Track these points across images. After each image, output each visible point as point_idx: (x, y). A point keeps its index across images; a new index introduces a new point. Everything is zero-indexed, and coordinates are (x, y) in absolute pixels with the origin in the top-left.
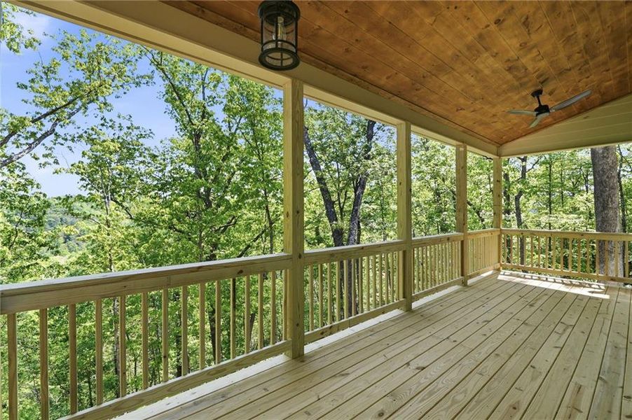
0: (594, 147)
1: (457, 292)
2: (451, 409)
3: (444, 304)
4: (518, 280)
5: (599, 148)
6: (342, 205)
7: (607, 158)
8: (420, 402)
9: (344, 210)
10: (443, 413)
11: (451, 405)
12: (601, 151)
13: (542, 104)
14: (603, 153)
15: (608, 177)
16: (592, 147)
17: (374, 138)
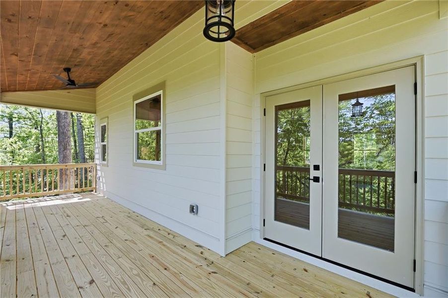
0: (59, 110)
2: (143, 278)
5: (62, 112)
7: (67, 119)
8: (130, 290)
10: (145, 283)
11: (140, 277)
12: (63, 114)
13: (71, 79)
14: (65, 115)
15: (67, 130)
16: (58, 110)
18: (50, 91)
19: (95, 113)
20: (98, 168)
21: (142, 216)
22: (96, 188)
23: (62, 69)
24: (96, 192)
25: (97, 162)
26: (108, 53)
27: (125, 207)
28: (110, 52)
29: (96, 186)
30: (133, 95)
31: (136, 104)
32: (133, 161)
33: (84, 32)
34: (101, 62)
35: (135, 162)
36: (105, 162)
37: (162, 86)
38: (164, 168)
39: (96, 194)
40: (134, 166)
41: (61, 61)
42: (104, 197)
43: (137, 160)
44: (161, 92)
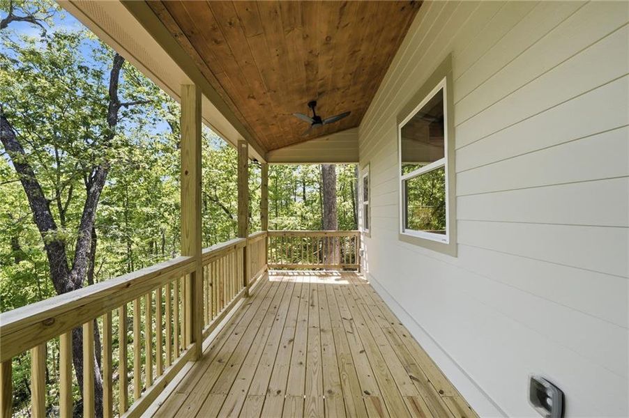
1: (243, 307)
3: (237, 330)
4: (286, 279)
6: (63, 206)
9: (68, 212)
13: (317, 115)
16: (322, 164)
17: (118, 125)
18: (309, 142)
19: (358, 161)
20: (362, 238)
21: (412, 337)
22: (359, 267)
23: (307, 104)
24: (359, 272)
25: (361, 229)
26: (353, 53)
27: (389, 309)
28: (355, 52)
29: (360, 263)
30: (397, 114)
31: (402, 129)
32: (399, 231)
33: (303, 23)
34: (349, 76)
35: (401, 232)
36: (367, 231)
37: (446, 69)
38: (453, 249)
39: (358, 274)
40: (400, 240)
41: (302, 92)
42: (367, 281)
43: (406, 230)
44: (443, 84)
